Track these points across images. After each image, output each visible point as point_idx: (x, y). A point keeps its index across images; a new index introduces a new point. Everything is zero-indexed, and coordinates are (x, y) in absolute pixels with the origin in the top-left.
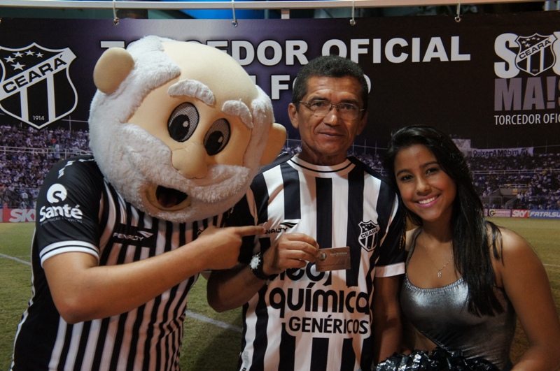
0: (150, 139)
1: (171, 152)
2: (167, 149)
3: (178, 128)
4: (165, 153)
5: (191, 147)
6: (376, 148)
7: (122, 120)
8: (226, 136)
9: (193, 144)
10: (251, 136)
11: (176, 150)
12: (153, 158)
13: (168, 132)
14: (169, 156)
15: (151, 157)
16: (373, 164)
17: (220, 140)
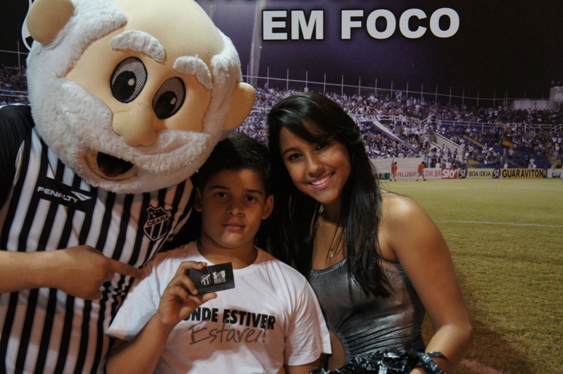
0: (88, 98)
1: (113, 114)
2: (107, 111)
3: (122, 87)
4: (105, 115)
5: (136, 110)
6: (463, 97)
7: (59, 75)
8: (180, 98)
9: (138, 106)
10: (211, 98)
11: (118, 112)
12: (91, 121)
13: (110, 91)
14: (109, 119)
15: (89, 119)
16: (459, 116)
17: (173, 102)
